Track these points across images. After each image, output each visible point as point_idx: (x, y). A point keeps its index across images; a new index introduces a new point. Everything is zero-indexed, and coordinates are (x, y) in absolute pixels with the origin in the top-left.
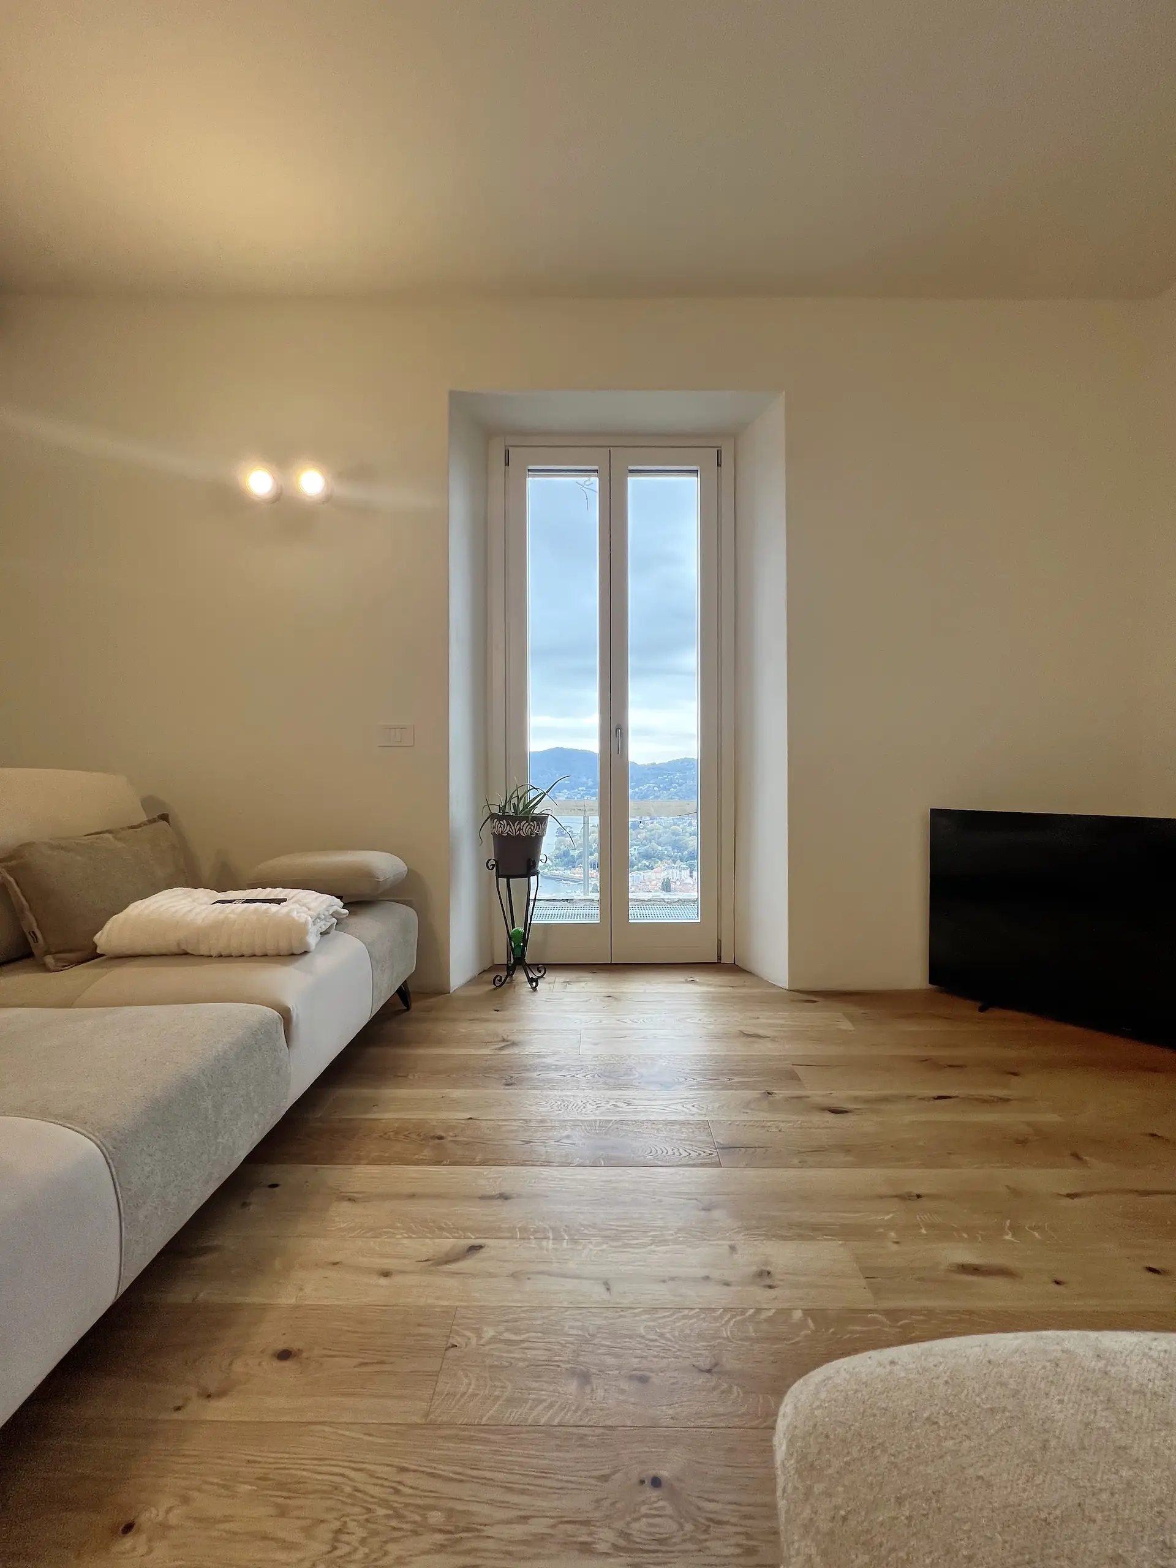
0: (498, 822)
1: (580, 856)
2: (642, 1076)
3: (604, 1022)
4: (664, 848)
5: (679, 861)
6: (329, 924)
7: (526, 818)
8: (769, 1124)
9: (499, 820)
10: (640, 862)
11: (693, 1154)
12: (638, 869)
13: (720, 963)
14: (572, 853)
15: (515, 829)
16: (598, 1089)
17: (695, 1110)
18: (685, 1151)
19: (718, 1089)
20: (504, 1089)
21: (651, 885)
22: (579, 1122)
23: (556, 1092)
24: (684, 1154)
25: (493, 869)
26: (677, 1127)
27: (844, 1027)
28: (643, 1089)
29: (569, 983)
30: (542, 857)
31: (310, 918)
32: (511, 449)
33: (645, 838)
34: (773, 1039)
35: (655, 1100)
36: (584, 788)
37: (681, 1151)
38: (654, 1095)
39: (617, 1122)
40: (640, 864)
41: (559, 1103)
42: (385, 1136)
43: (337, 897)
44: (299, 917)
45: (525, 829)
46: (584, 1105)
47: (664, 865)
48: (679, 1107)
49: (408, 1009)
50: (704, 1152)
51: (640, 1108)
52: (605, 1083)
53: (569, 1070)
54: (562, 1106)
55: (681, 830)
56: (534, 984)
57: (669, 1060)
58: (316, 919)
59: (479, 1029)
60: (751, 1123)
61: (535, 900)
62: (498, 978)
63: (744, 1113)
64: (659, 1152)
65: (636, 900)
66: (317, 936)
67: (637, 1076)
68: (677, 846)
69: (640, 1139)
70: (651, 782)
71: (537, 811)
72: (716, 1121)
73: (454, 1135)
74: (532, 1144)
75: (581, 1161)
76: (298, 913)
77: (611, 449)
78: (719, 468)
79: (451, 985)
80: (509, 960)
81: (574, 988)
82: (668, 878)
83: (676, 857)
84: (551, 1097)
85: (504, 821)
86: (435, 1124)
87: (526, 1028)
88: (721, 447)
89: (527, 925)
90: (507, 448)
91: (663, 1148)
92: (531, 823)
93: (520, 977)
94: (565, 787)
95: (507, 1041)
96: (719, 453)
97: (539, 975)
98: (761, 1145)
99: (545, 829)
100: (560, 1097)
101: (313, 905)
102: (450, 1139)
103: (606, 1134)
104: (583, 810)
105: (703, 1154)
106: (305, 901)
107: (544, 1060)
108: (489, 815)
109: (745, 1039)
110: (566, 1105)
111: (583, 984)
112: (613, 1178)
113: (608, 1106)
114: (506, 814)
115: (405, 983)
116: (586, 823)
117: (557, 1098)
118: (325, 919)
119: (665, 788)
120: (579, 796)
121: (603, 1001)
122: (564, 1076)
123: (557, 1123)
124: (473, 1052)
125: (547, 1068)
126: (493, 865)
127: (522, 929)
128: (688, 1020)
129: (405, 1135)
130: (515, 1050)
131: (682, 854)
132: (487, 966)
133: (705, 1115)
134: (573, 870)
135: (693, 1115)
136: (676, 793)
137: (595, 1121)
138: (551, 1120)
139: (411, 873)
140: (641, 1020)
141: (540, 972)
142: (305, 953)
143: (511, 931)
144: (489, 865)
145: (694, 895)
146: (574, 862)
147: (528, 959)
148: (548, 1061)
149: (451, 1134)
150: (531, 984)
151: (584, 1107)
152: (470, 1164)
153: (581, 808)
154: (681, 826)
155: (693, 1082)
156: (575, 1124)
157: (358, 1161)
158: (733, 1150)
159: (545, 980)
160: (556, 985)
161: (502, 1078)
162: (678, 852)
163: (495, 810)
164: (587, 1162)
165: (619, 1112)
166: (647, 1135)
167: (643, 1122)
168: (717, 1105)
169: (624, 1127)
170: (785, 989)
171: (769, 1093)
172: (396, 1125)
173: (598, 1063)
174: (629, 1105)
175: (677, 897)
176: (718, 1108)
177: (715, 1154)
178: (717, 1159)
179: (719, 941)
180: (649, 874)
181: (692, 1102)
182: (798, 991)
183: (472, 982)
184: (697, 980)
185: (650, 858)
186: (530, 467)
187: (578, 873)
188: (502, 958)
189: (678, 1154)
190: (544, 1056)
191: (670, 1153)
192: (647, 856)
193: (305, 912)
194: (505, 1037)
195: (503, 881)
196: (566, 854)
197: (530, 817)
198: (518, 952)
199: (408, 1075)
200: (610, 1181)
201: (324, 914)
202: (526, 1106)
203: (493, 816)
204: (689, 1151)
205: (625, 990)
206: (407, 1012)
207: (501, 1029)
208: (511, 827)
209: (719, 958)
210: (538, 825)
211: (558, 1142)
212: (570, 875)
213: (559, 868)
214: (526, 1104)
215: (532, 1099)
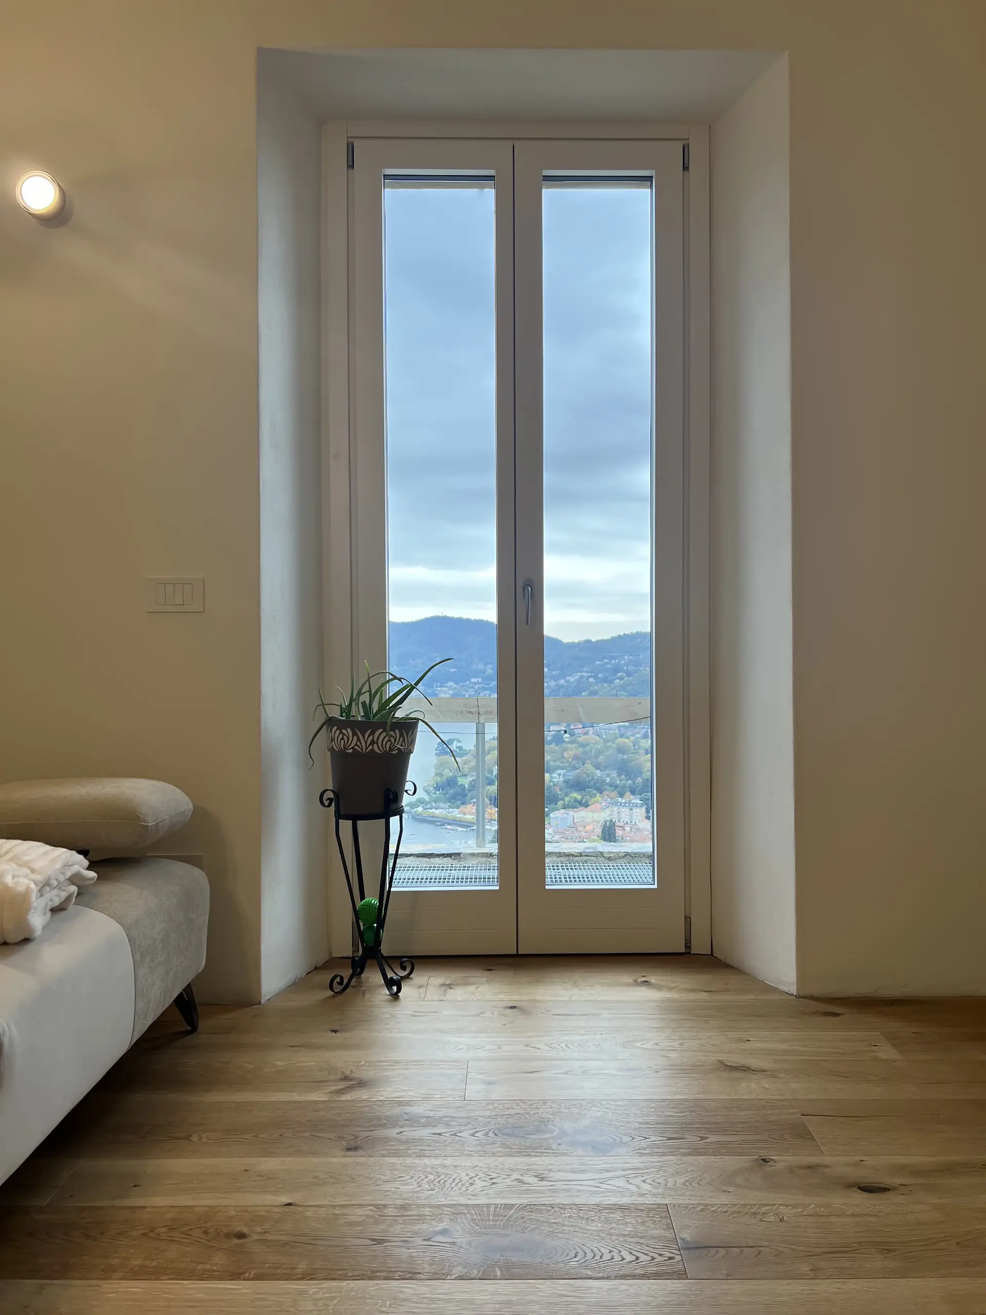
0: (338, 731)
1: (473, 786)
2: (563, 1134)
3: (505, 1048)
4: (605, 772)
5: (628, 793)
6: (64, 895)
7: (382, 725)
8: (764, 1210)
9: (340, 729)
10: (567, 794)
11: (643, 1257)
12: (565, 807)
13: (690, 953)
14: (461, 781)
15: (366, 743)
16: (494, 1155)
17: (646, 1187)
18: (631, 1253)
19: (683, 1154)
20: (344, 1156)
21: (586, 832)
22: (460, 1208)
23: (426, 1161)
24: (629, 1258)
25: (329, 805)
26: (618, 1215)
27: (882, 1055)
28: (564, 1154)
29: (450, 986)
30: (408, 786)
31: (33, 886)
32: (357, 144)
33: (576, 758)
34: (772, 1074)
35: (584, 1171)
36: (480, 680)
37: (625, 1254)
38: (582, 1164)
39: (523, 1207)
40: (567, 799)
41: (431, 1177)
42: (151, 1234)
43: (80, 852)
44: (17, 883)
45: (382, 741)
46: (471, 1181)
47: (605, 801)
48: (622, 1183)
49: (194, 1029)
50: (660, 1255)
51: (559, 1185)
52: (504, 1145)
53: (447, 1125)
54: (435, 1182)
55: (631, 744)
56: (395, 988)
57: (607, 1108)
58: (42, 887)
59: (308, 1060)
60: (735, 1209)
61: (396, 856)
62: (338, 979)
63: (724, 1191)
64: (590, 1255)
65: (560, 855)
66: (44, 914)
67: (555, 1133)
68: (624, 769)
69: (560, 1235)
70: (585, 669)
71: (399, 714)
72: (679, 1205)
73: (264, 1231)
74: (386, 1244)
75: (465, 1270)
76: (14, 877)
77: (517, 143)
78: (686, 173)
79: (263, 992)
80: (355, 950)
81: (458, 993)
82: (611, 820)
83: (624, 787)
84: (418, 1169)
85: (349, 730)
86: (233, 1213)
87: (382, 1059)
88: (688, 139)
89: (384, 895)
90: (350, 140)
91: (595, 1250)
92: (392, 733)
93: (373, 977)
94: (448, 678)
95: (351, 1080)
96: (685, 150)
97: (403, 973)
98: (751, 1244)
99: (412, 742)
100: (432, 1168)
101: (37, 865)
102: (256, 1237)
103: (504, 1227)
104: (473, 713)
105: (659, 1259)
106: (26, 858)
107: (408, 1109)
108: (324, 720)
109: (726, 1075)
110: (443, 1181)
111: (472, 988)
112: (514, 1298)
113: (508, 1182)
114: (352, 719)
115: (188, 988)
116: (480, 733)
117: (429, 1169)
118: (59, 887)
119: (605, 680)
120: (471, 692)
121: (504, 1015)
122: (440, 1134)
123: (427, 1209)
124: (296, 1097)
125: (414, 1121)
126: (331, 800)
127: (375, 901)
128: (638, 1044)
129: (183, 1233)
130: (362, 1094)
131: (634, 782)
132: (322, 958)
133: (663, 1196)
134: (462, 807)
135: (642, 1195)
136: (623, 688)
137: (488, 1206)
138: (418, 1206)
139: (198, 811)
140: (563, 1045)
141: (404, 969)
142: (26, 940)
143: (359, 904)
144: (324, 800)
145: (648, 847)
146: (465, 795)
147: (385, 949)
148: (416, 1110)
149: (259, 1230)
150: (390, 988)
151: (471, 1184)
152: (289, 1277)
153: (473, 710)
154: (632, 738)
155: (644, 1144)
156: (456, 1211)
157: (108, 1273)
158: (705, 1252)
159: (413, 982)
160: (430, 990)
161: (341, 1138)
162: (627, 780)
163: (335, 713)
164: (475, 1273)
165: (527, 1191)
166: (571, 1229)
167: (563, 1207)
168: (680, 1180)
169: (534, 1216)
170: (792, 995)
171: (764, 1160)
172: (170, 1215)
173: (493, 1113)
174: (542, 1179)
175: (623, 850)
176: (684, 1184)
177: (678, 1258)
178: (681, 1266)
179: (688, 919)
180: (580, 814)
181: (642, 1175)
182: (812, 998)
183: (297, 986)
184: (653, 981)
185: (584, 789)
186: (389, 171)
187: (468, 813)
188: (344, 945)
189: (617, 1258)
190: (408, 1103)
191: (607, 1256)
192: (579, 785)
193: (26, 876)
194: (348, 1073)
195: (346, 826)
196: (451, 782)
197: (389, 723)
198: (369, 936)
199: (190, 1136)
200: (509, 1302)
201: (57, 880)
202: (378, 1182)
203: (330, 722)
204: (638, 1254)
205: (539, 998)
206: (192, 1036)
207: (342, 1060)
208: (358, 739)
209: (688, 945)
210: (401, 735)
211: (428, 1240)
212: (458, 816)
213: (441, 805)
214: (379, 1180)
215: (388, 1172)
